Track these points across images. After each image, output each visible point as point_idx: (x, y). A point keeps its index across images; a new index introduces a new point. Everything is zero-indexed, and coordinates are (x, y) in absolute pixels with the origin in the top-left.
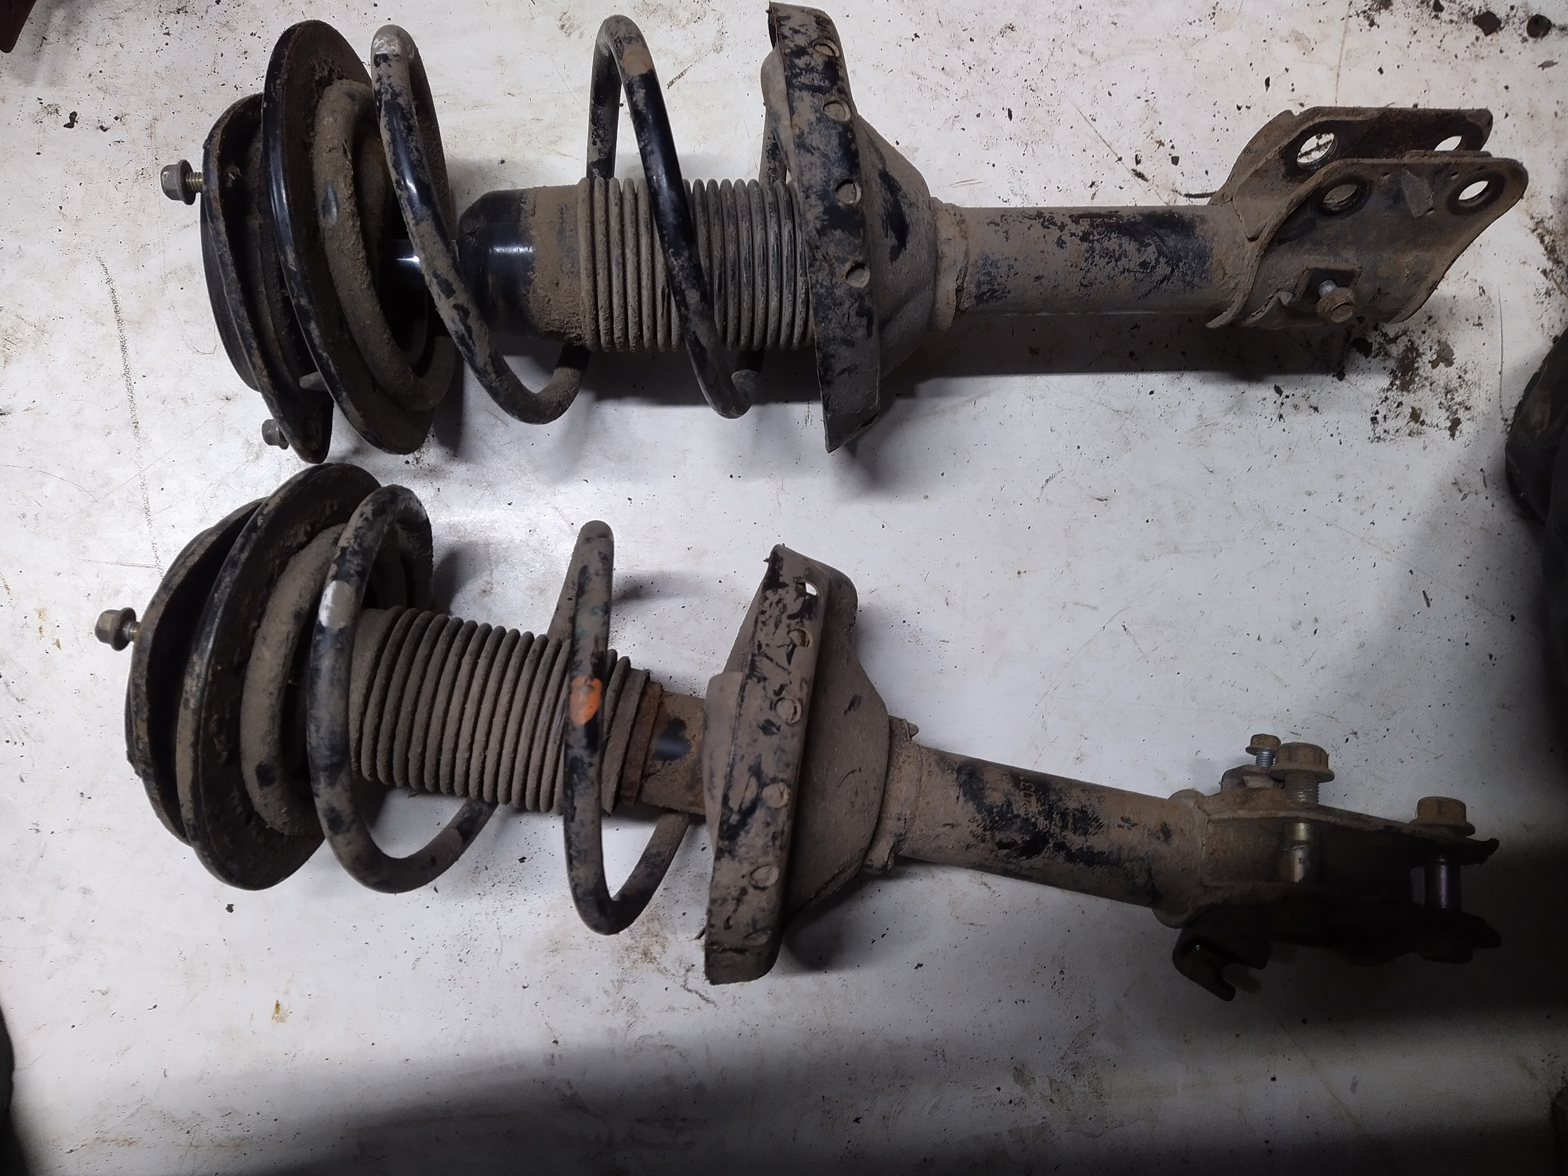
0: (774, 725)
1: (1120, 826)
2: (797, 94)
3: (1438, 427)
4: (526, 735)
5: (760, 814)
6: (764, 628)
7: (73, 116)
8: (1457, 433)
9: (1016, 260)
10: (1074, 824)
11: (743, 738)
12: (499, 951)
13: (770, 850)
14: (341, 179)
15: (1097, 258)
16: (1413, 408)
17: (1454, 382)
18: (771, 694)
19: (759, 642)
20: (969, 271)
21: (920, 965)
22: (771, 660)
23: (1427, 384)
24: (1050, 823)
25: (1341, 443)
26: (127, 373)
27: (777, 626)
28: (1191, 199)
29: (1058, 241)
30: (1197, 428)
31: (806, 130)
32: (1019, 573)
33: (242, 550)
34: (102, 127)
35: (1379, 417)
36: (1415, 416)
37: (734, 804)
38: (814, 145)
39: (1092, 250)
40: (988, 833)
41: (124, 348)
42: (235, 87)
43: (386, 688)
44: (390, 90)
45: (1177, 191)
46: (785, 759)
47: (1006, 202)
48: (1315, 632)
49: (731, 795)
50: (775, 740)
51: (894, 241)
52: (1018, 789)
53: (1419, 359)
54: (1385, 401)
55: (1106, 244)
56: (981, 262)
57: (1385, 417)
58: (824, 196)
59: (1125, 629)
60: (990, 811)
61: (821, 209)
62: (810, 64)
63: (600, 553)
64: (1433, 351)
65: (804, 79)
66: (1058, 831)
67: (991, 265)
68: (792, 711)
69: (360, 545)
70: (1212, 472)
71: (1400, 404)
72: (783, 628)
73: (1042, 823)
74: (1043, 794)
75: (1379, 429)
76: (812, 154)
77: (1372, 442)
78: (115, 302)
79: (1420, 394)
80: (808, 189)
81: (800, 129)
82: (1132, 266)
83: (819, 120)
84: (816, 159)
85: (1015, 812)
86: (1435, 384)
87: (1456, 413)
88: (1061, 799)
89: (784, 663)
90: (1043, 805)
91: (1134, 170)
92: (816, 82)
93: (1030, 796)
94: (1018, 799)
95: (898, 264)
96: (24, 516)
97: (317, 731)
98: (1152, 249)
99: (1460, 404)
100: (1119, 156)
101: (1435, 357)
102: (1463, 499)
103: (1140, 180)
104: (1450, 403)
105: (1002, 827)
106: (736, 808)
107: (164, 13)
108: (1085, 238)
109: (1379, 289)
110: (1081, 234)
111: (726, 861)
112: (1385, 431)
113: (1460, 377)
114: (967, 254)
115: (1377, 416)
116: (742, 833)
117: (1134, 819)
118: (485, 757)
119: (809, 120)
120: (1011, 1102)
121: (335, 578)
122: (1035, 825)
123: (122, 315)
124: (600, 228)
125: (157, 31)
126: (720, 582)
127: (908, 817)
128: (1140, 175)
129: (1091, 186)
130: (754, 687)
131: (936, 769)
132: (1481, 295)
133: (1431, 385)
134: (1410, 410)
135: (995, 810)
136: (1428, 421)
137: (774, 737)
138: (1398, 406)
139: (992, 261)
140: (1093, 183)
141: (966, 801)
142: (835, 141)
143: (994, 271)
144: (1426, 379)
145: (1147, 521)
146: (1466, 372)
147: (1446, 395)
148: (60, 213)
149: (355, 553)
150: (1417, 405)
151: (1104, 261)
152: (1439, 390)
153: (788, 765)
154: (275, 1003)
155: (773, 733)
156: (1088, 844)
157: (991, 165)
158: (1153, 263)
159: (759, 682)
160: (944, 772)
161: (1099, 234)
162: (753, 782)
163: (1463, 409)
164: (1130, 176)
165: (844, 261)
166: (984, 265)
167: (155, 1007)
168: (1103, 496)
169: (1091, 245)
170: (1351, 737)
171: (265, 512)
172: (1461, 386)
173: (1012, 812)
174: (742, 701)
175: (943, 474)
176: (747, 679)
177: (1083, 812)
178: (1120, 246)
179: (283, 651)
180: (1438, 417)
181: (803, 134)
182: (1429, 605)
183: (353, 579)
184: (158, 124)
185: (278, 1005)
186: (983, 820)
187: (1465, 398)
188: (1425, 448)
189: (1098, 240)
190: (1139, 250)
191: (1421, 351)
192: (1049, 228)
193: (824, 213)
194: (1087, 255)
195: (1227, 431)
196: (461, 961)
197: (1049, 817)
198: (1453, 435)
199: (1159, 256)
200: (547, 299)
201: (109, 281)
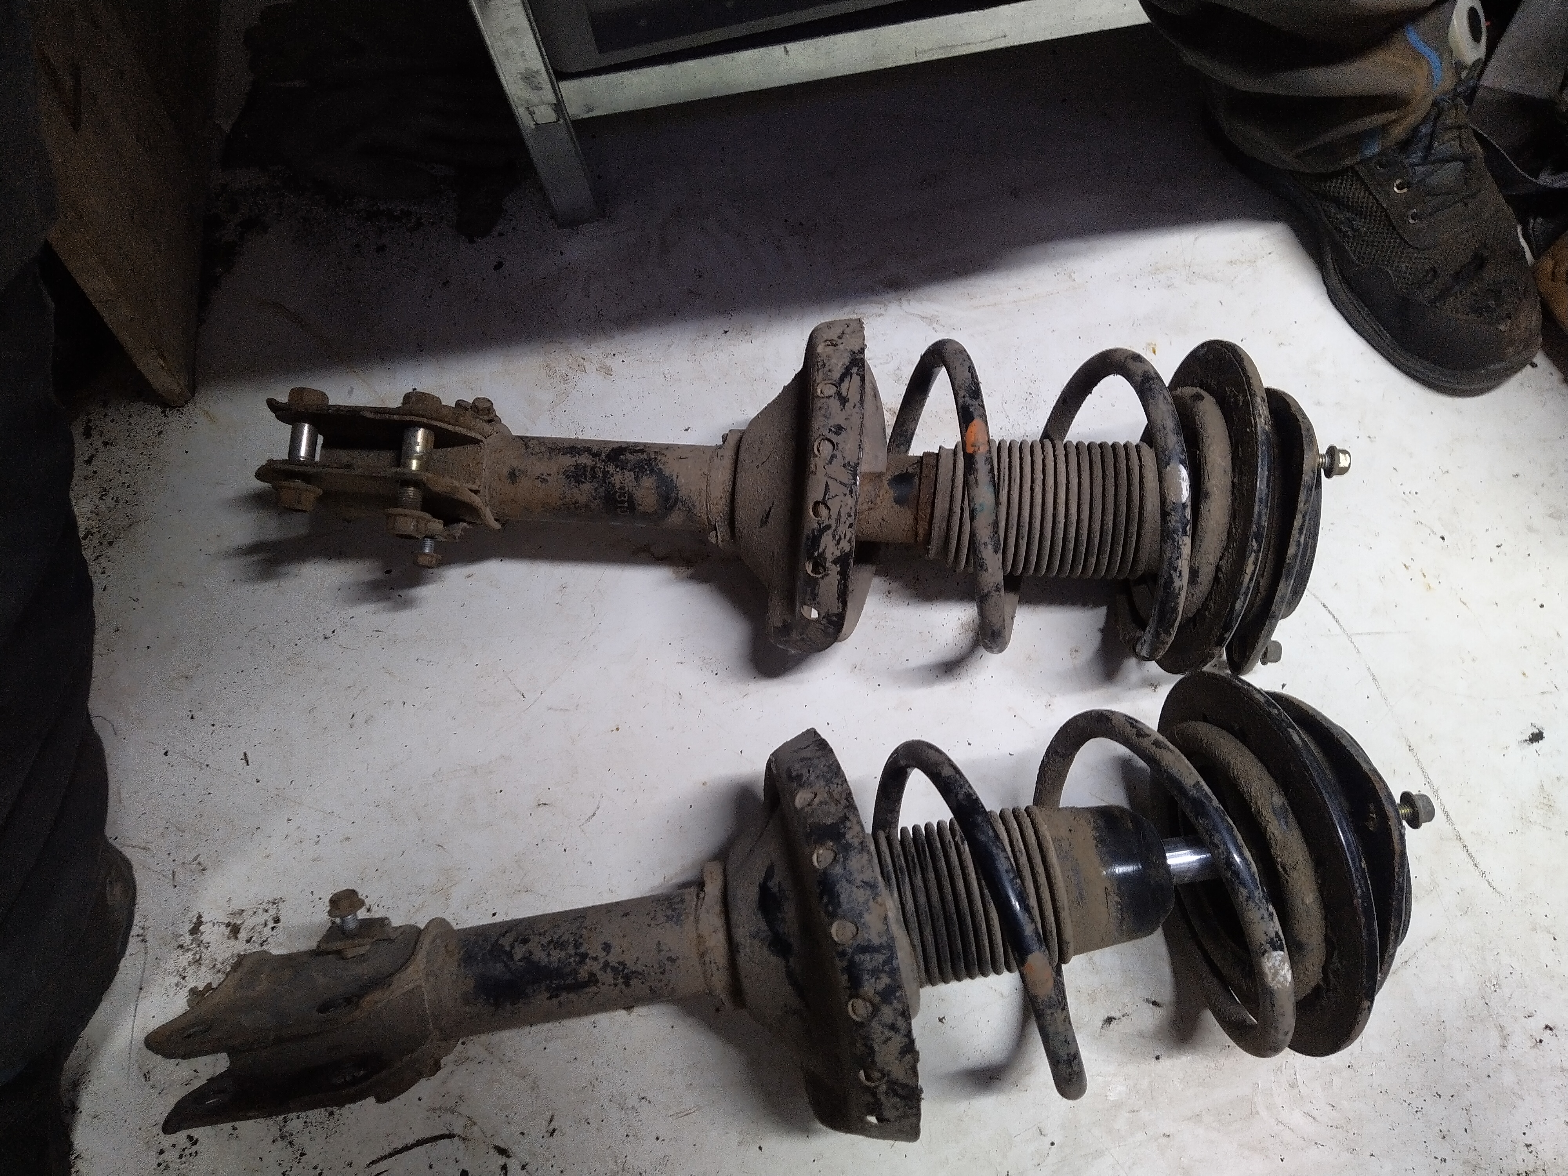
0: (834, 432)
1: (550, 475)
2: (884, 940)
3: (214, 924)
4: (1016, 468)
5: (836, 375)
6: (849, 510)
8: (194, 920)
9: (649, 925)
10: (586, 471)
11: (856, 420)
12: (1004, 403)
13: (825, 359)
14: (1279, 838)
15: (571, 940)
16: (236, 938)
17: (191, 972)
18: (839, 455)
19: (852, 497)
20: (693, 910)
21: (686, 430)
22: (841, 483)
23: (219, 966)
24: (604, 469)
25: (312, 892)
27: (839, 514)
28: (448, 1132)
29: (610, 949)
30: (451, 886)
31: (871, 903)
32: (618, 729)
33: (1260, 513)
34: (1551, 1029)
35: (271, 924)
36: (235, 930)
37: (856, 379)
38: (862, 890)
39: (577, 946)
40: (653, 457)
42: (1440, 1096)
43: (1129, 485)
44: (1257, 902)
45: (464, 1139)
46: (823, 411)
47: (643, 1098)
48: (353, 716)
49: (859, 383)
50: (832, 422)
51: (770, 884)
52: (630, 493)
54: (264, 941)
55: (563, 954)
56: (683, 917)
57: (266, 925)
58: (847, 848)
59: (523, 695)
60: (652, 471)
61: (847, 836)
62: (876, 979)
63: (986, 570)
65: (880, 958)
66: (598, 465)
67: (673, 917)
68: (820, 449)
69: (1174, 540)
70: (439, 846)
71: (248, 941)
72: (834, 516)
73: (611, 468)
74: (609, 492)
75: (273, 911)
76: (862, 881)
77: (281, 898)
78: (1470, 855)
79: (227, 955)
80: (862, 850)
81: (877, 903)
82: (537, 939)
83: (861, 915)
84: (858, 877)
85: (632, 473)
86: (211, 966)
87: (193, 940)
88: (596, 489)
89: (830, 482)
90: (609, 483)
91: (508, 1157)
92: (868, 958)
93: (620, 489)
94: (630, 484)
95: (767, 863)
96: (1474, 660)
97: (1165, 398)
98: (518, 956)
99: (188, 950)
100: (524, 1171)
102: (199, 855)
103: (502, 1145)
104: (198, 949)
105: (642, 462)
106: (854, 376)
107: (1540, 1170)
108: (584, 957)
110: (588, 960)
111: (856, 348)
112: (267, 911)
113: (184, 978)
114: (697, 921)
115: (273, 925)
116: (847, 364)
117: (538, 483)
118: (1043, 453)
119: (870, 913)
120: (614, 355)
121: (1184, 505)
122: (616, 466)
123: (1459, 845)
124: (1042, 879)
125: (1540, 1148)
126: (879, 685)
127: (715, 458)
128: (502, 1152)
129: (554, 1130)
130: (851, 458)
131: (695, 499)
132: (148, 1072)
133: (214, 966)
134: (239, 936)
135: (648, 472)
136: (223, 927)
137: (833, 424)
138: (251, 938)
139: (672, 920)
140: (552, 1134)
141: (671, 475)
142: (843, 898)
143: (669, 912)
144: (219, 971)
145: (501, 791)
146: (177, 985)
147: (201, 957)
148: (1553, 934)
149: (1175, 531)
150: (232, 942)
151: (565, 938)
152: (207, 961)
153: (820, 408)
154: (1157, 353)
155: (834, 426)
156: (575, 459)
157: (661, 1139)
158: (516, 944)
159: (849, 463)
160: (689, 496)
161: (570, 964)
162: (844, 393)
163: (185, 945)
164: (514, 1149)
165: (821, 803)
166: (679, 916)
168: (542, 808)
169: (578, 951)
170: (329, 634)
171: (1253, 554)
172: (185, 969)
173: (634, 473)
174: (859, 445)
175: (691, 807)
176: (858, 464)
177: (578, 482)
178: (549, 954)
179: (1209, 467)
180: (212, 934)
181: (874, 899)
182: (245, 754)
183: (1171, 507)
184: (1498, 1042)
185: (1154, 352)
186: (657, 465)
187: (182, 957)
188: (229, 900)
189: (571, 956)
190: (531, 953)
192: (618, 963)
193: (845, 834)
194: (581, 940)
195: (422, 888)
196: (1030, 394)
197: (606, 473)
198: (200, 917)
199: (511, 951)
200: (1077, 819)
201: (1483, 874)
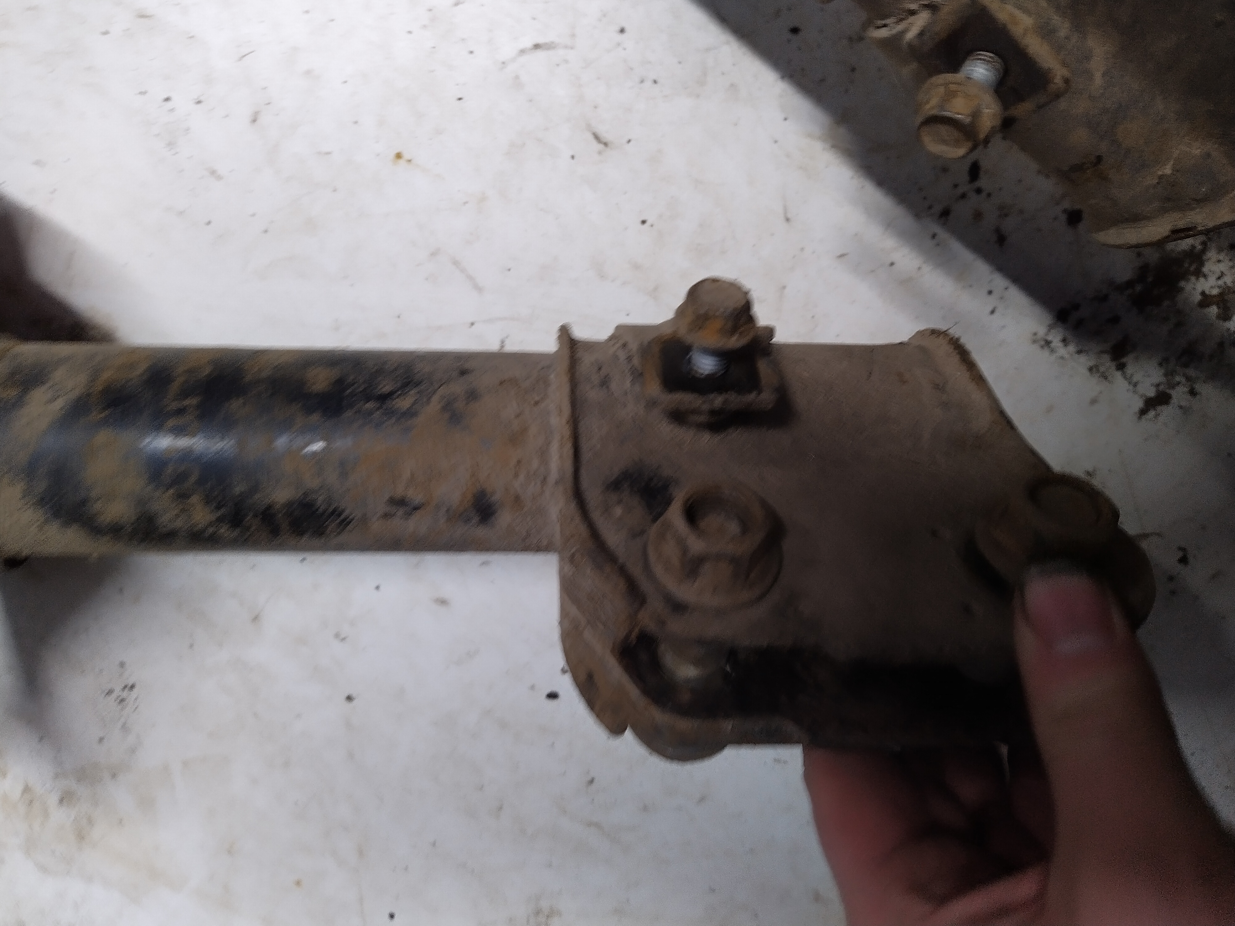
8: (1152, 413)
53: (1193, 279)
64: (1220, 282)
70: (788, 220)
87: (1173, 386)
101: (1215, 292)
109: (1099, 159)
145: (644, 222)
163: (1186, 389)
191: (1205, 270)
198: (1143, 412)
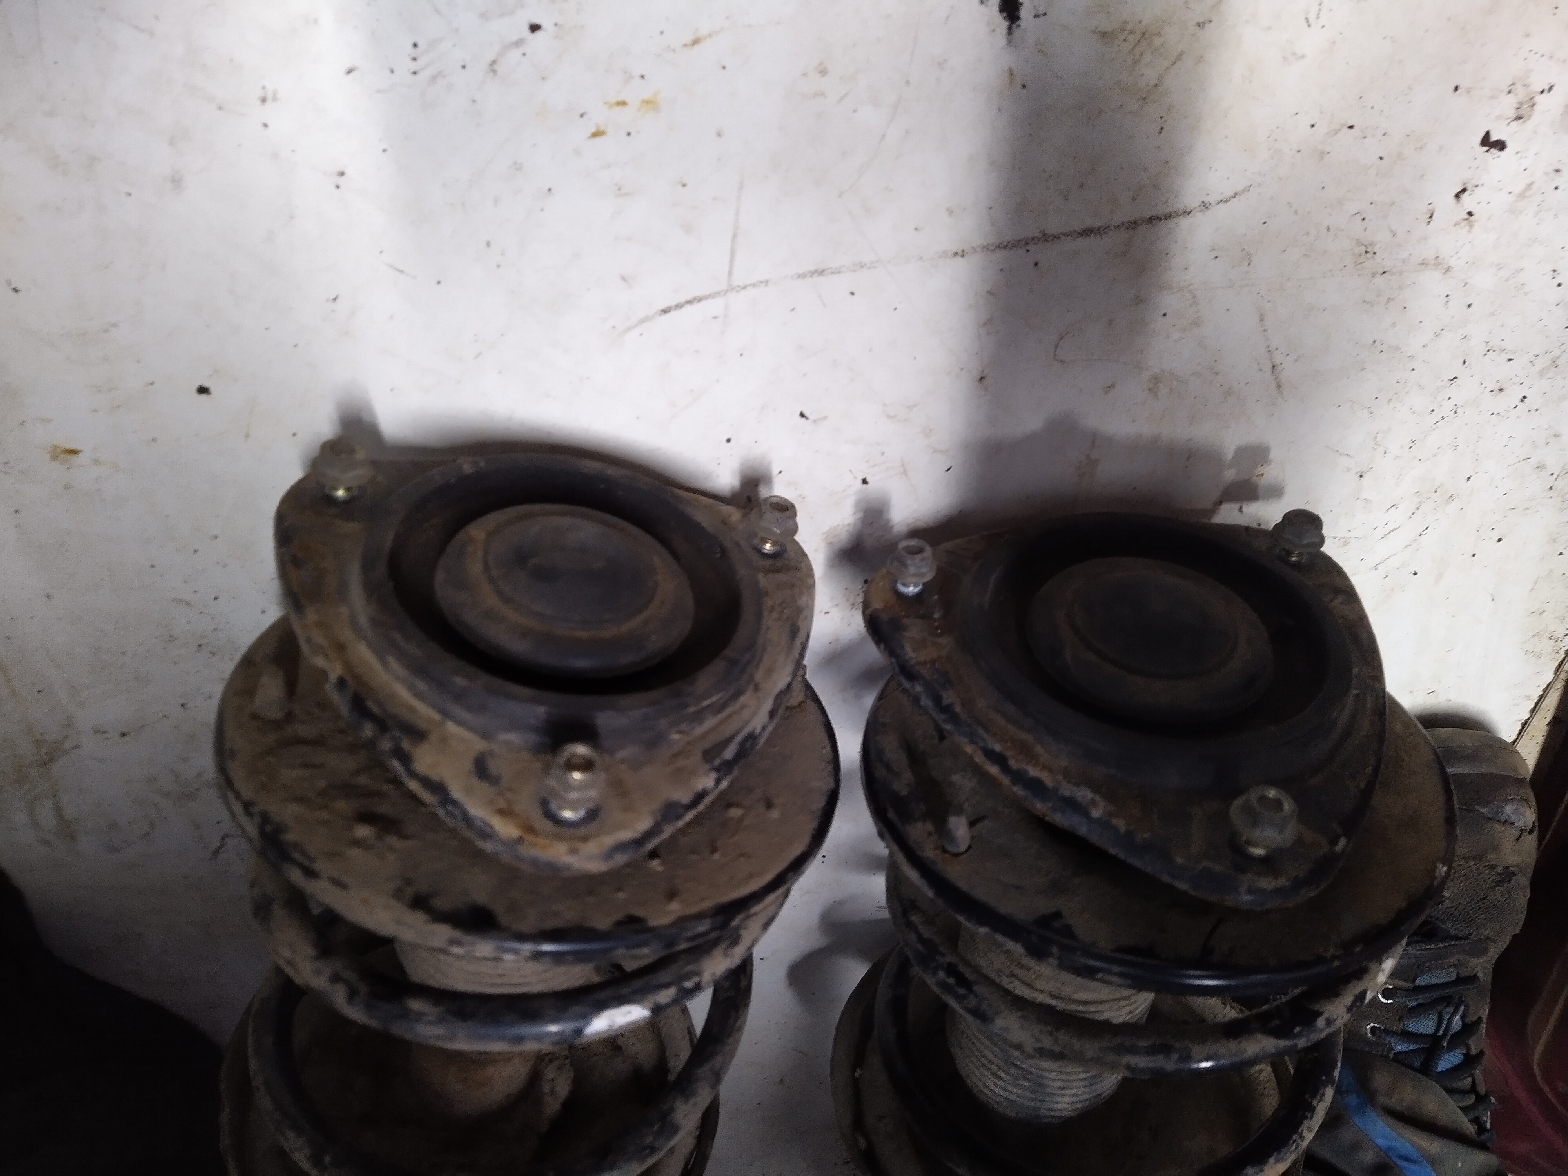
7: (1500, 145)
26: (1046, 238)
34: (1464, 191)
41: (1087, 232)
96: (823, 72)
167: (16, 290)
185: (74, 452)
